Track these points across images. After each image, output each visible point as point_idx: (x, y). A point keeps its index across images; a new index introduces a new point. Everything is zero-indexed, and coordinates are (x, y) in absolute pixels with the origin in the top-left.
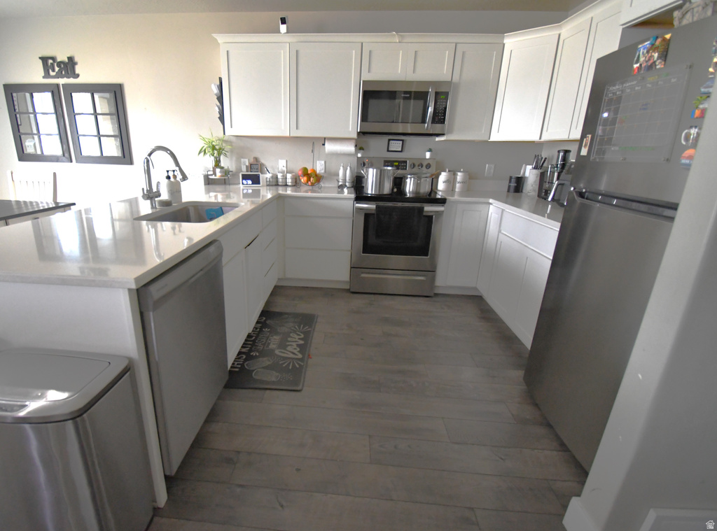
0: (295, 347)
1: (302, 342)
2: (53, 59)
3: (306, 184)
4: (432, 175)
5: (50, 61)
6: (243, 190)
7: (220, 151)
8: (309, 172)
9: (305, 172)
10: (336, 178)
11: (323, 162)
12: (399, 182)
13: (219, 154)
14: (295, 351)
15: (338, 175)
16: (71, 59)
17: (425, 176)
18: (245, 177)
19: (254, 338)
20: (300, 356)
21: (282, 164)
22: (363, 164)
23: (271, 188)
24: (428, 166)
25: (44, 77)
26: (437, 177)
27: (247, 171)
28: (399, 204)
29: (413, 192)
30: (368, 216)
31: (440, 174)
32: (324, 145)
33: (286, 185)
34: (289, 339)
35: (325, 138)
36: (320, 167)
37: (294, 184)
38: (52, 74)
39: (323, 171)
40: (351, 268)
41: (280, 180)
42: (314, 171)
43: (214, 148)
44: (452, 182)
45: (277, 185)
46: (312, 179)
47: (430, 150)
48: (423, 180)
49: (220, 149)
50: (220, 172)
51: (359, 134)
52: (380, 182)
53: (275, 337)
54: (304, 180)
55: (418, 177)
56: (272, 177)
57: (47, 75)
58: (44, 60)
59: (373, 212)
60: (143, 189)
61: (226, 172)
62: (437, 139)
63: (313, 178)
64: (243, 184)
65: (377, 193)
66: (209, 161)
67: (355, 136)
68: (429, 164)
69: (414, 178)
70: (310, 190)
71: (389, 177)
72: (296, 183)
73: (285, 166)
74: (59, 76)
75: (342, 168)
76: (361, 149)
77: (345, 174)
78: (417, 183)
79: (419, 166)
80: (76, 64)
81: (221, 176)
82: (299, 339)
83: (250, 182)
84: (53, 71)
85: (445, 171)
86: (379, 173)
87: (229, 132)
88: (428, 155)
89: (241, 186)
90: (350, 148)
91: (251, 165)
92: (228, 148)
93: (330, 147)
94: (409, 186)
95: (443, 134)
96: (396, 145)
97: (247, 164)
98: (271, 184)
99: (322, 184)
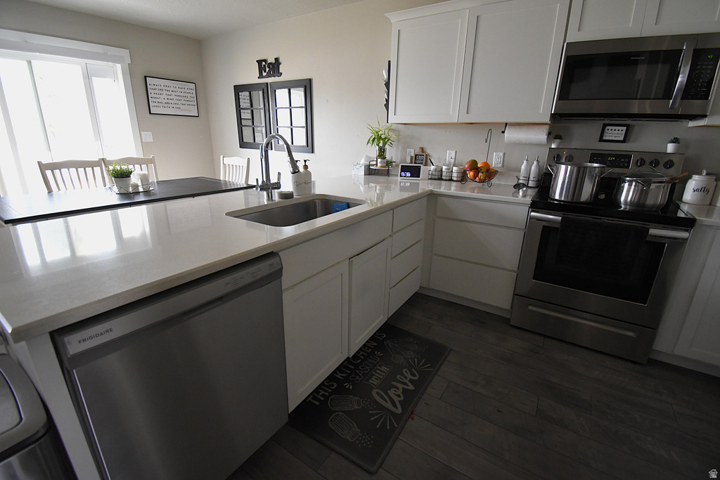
0: (399, 392)
1: (411, 387)
2: (265, 61)
3: (474, 179)
4: (673, 179)
5: (264, 63)
6: (400, 183)
7: (386, 141)
8: (479, 166)
9: (474, 166)
10: (516, 174)
11: (501, 154)
12: (609, 187)
13: (385, 144)
14: (396, 399)
15: (520, 171)
16: (277, 59)
17: (660, 179)
18: (404, 169)
19: (359, 361)
20: (399, 411)
21: (450, 155)
22: (556, 158)
23: (433, 181)
24: (669, 164)
25: (259, 78)
26: (684, 182)
27: (411, 163)
28: (605, 220)
29: (632, 203)
30: (548, 230)
31: (690, 177)
32: (503, 132)
33: (451, 180)
34: (398, 377)
35: (506, 124)
36: (495, 161)
37: (459, 179)
38: (264, 74)
39: (500, 165)
40: (515, 294)
41: (444, 174)
42: (486, 164)
43: (380, 138)
44: (712, 190)
45: (440, 179)
46: (480, 174)
47: (675, 141)
48: (653, 186)
49: (386, 138)
50: (381, 162)
51: (553, 116)
52: (576, 184)
53: (383, 368)
54: (470, 174)
55: (644, 182)
56: (436, 170)
57: (261, 76)
58: (259, 62)
59: (558, 226)
60: (257, 180)
61: (389, 163)
62: (691, 124)
63: (482, 173)
64: (401, 176)
65: (569, 199)
66: (374, 151)
67: (547, 120)
68: (671, 161)
69: (636, 182)
70: (478, 187)
71: (591, 177)
72: (463, 178)
73: (453, 157)
74: (269, 76)
75: (525, 162)
76: (558, 137)
77: (529, 169)
78: (642, 190)
79: (651, 164)
80: (280, 64)
81: (382, 167)
82: (411, 381)
83: (408, 174)
84: (265, 72)
85: (699, 173)
86: (575, 171)
87: (393, 119)
88: (670, 148)
89: (399, 178)
90: (541, 136)
91: (416, 155)
92: (393, 136)
93: (511, 135)
94: (627, 193)
95: (704, 116)
96: (615, 133)
97: (413, 155)
98: (433, 177)
99: (494, 181)
